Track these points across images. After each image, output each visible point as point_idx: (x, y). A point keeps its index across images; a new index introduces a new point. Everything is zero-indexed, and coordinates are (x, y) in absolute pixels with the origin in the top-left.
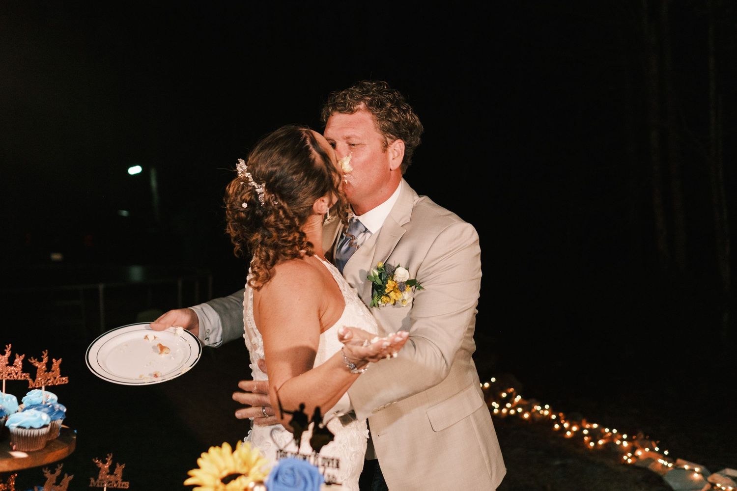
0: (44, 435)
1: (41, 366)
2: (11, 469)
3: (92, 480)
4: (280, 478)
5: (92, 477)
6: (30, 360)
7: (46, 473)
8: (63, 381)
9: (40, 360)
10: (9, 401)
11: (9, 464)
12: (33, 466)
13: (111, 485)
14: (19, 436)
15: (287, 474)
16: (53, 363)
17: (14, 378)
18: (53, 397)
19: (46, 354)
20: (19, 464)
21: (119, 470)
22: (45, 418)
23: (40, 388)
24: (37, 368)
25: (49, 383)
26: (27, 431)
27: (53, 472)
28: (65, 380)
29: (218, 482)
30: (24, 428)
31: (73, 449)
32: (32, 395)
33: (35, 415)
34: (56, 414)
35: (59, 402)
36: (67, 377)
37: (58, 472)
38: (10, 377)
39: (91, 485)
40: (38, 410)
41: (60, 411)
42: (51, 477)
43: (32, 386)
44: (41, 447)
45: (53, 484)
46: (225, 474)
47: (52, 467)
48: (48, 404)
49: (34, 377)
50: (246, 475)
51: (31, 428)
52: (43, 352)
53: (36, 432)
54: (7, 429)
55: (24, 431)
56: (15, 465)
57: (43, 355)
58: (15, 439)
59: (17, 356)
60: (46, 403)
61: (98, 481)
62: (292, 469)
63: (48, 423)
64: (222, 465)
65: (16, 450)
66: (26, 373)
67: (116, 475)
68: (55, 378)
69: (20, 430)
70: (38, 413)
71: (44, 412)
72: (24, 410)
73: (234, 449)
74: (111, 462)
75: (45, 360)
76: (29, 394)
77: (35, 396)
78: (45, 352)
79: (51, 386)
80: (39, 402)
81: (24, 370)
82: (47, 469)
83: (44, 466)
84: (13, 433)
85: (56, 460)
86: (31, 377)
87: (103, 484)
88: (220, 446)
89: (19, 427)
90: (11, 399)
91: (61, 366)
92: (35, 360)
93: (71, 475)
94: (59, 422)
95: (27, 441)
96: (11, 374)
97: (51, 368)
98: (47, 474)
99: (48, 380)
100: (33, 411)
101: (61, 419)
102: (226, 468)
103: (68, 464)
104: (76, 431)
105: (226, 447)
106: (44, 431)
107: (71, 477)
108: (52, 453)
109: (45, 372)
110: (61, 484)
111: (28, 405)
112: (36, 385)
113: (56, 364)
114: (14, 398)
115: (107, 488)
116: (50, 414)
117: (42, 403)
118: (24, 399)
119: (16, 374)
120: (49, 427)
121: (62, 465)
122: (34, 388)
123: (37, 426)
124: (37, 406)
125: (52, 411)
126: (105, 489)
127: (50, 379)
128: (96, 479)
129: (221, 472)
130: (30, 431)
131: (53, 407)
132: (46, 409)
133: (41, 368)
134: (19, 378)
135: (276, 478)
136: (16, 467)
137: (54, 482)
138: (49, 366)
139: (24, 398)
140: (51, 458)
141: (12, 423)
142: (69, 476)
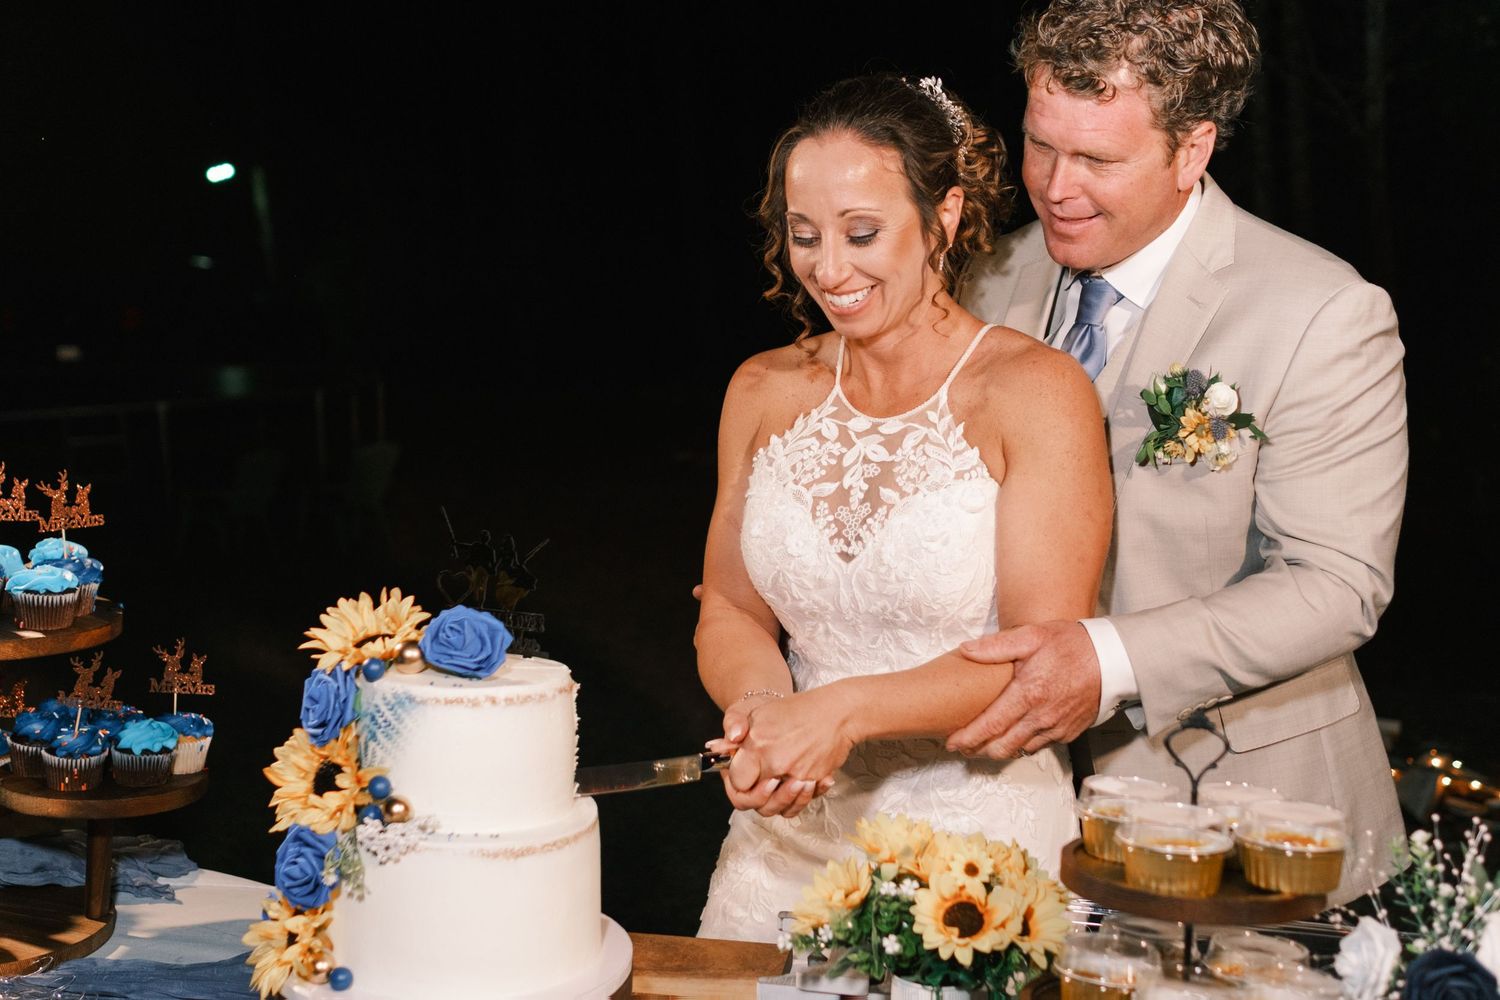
0: (68, 605)
1: (58, 496)
2: (19, 657)
3: (153, 681)
4: (441, 635)
5: (153, 677)
6: (38, 487)
7: (76, 667)
8: (95, 520)
9: (56, 487)
10: (7, 555)
11: (15, 648)
12: (56, 652)
13: (184, 690)
14: (30, 607)
15: (451, 628)
16: (76, 490)
17: (13, 517)
18: (79, 550)
19: (64, 477)
20: (31, 649)
21: (197, 664)
22: (69, 577)
23: (57, 535)
24: (51, 498)
25: (73, 524)
26: (41, 597)
27: (88, 665)
28: (99, 520)
29: (350, 645)
30: (36, 592)
31: (118, 630)
32: (46, 547)
33: (53, 574)
34: (88, 574)
35: (90, 556)
36: (102, 516)
37: (96, 665)
38: (7, 517)
39: (152, 691)
40: (58, 566)
41: (93, 570)
42: (85, 674)
43: (44, 528)
44: (65, 626)
45: (89, 685)
46: (361, 635)
47: (85, 656)
48: (73, 558)
49: (47, 515)
50: (391, 637)
51: (48, 592)
52: (60, 474)
53: (57, 598)
54: (9, 595)
55: (36, 597)
56: (26, 649)
57: (60, 478)
58: (22, 611)
59: (16, 481)
60: (71, 556)
61: (164, 683)
62: (460, 623)
63: (74, 585)
64: (358, 624)
65: (24, 629)
66: (32, 509)
67: (192, 673)
68: (82, 517)
69: (30, 596)
70: (58, 570)
71: (70, 570)
72: (33, 568)
73: (376, 604)
74: (183, 652)
75: (65, 487)
76: (41, 546)
77: (50, 547)
78: (63, 473)
79: (77, 529)
80: (58, 556)
81: (29, 506)
82: (77, 658)
83: (73, 654)
84: (18, 602)
85: (91, 645)
86: (40, 515)
87: (172, 688)
88: (357, 598)
89: (27, 591)
90: (11, 553)
91: (90, 496)
92: (46, 486)
93: (117, 670)
94: (95, 587)
95: (41, 611)
96: (8, 511)
97: (75, 498)
98: (79, 668)
99: (71, 519)
100: (48, 568)
101: (96, 582)
102: (364, 628)
103: (111, 653)
104: (122, 605)
105: (365, 599)
106: (69, 597)
107: (118, 674)
108: (83, 634)
109: (65, 505)
110: (102, 685)
111: (39, 561)
112: (51, 527)
113: (83, 492)
114: (16, 552)
115: (179, 695)
116: (76, 573)
117: (63, 556)
118: (34, 554)
119: (17, 511)
120: (77, 592)
121: (102, 653)
122: (49, 535)
123: (59, 590)
124: (58, 563)
125: (79, 569)
126: (175, 695)
127: (74, 518)
128: (160, 679)
129: (356, 634)
130: (45, 598)
131: (81, 563)
132: (70, 566)
133: (58, 500)
134: (22, 519)
135: (436, 637)
136: (26, 653)
137: (91, 681)
138: (71, 495)
139: (32, 552)
140: (82, 641)
141: (17, 585)
142: (114, 671)
